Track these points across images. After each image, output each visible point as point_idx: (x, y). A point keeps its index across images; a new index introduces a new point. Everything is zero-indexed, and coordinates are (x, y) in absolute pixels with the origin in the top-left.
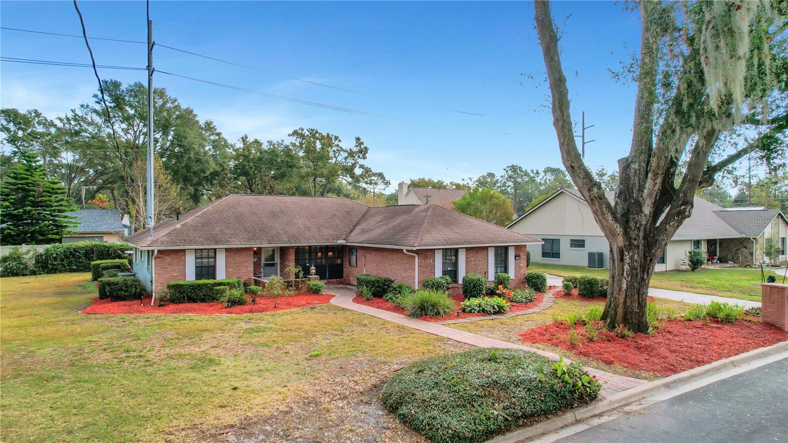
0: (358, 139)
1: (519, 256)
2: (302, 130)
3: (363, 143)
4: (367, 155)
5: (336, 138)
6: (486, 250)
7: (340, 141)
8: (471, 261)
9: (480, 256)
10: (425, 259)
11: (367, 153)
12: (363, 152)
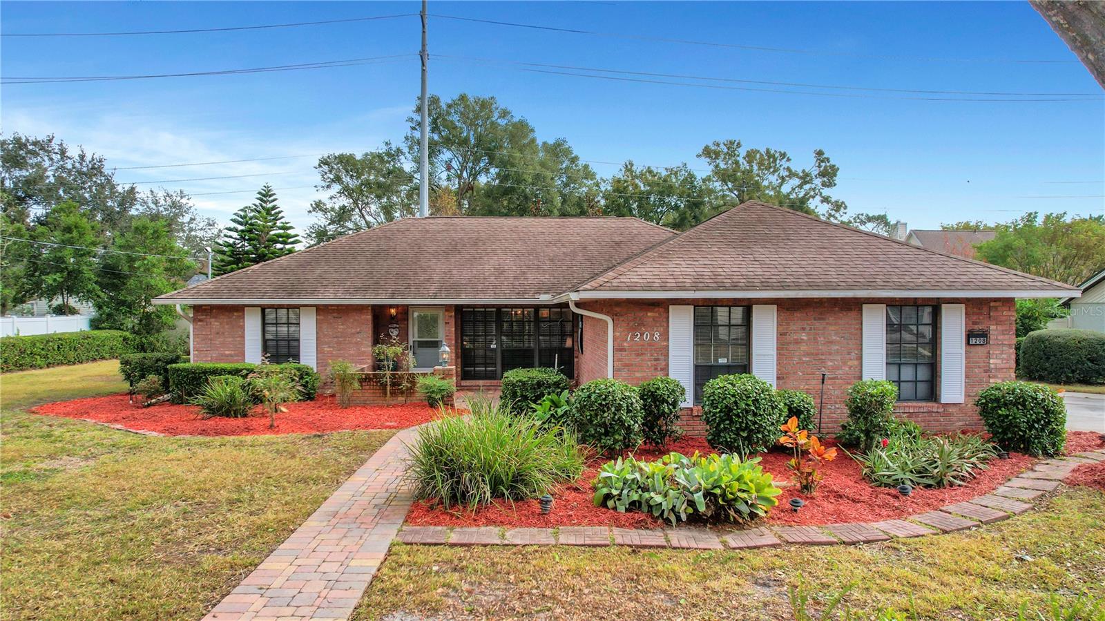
0: (820, 153)
1: (984, 334)
2: (718, 145)
3: (828, 160)
4: (837, 180)
5: (783, 155)
6: (853, 314)
7: (789, 160)
8: (797, 342)
9: (833, 329)
10: (634, 329)
11: (835, 175)
12: (829, 175)
